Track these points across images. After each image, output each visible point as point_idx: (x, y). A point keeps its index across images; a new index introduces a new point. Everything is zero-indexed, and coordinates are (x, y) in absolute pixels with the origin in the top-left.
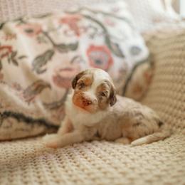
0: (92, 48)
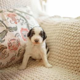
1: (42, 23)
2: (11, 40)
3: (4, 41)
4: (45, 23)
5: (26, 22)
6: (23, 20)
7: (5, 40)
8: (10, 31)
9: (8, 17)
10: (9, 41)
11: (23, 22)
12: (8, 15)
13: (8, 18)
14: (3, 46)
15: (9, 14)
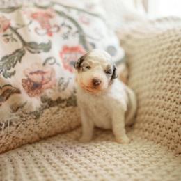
1: (128, 37)
2: (31, 74)
3: (13, 74)
4: (136, 36)
5: (77, 32)
6: (70, 27)
8: (30, 52)
9: (31, 19)
10: (27, 76)
11: (69, 32)
12: (34, 16)
13: (31, 22)
14: (9, 85)
15: (36, 14)
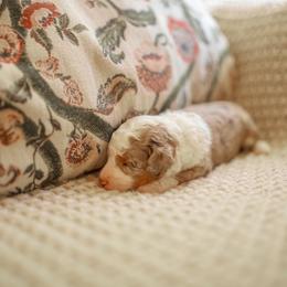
0: (172, 22)
7: (123, 53)
